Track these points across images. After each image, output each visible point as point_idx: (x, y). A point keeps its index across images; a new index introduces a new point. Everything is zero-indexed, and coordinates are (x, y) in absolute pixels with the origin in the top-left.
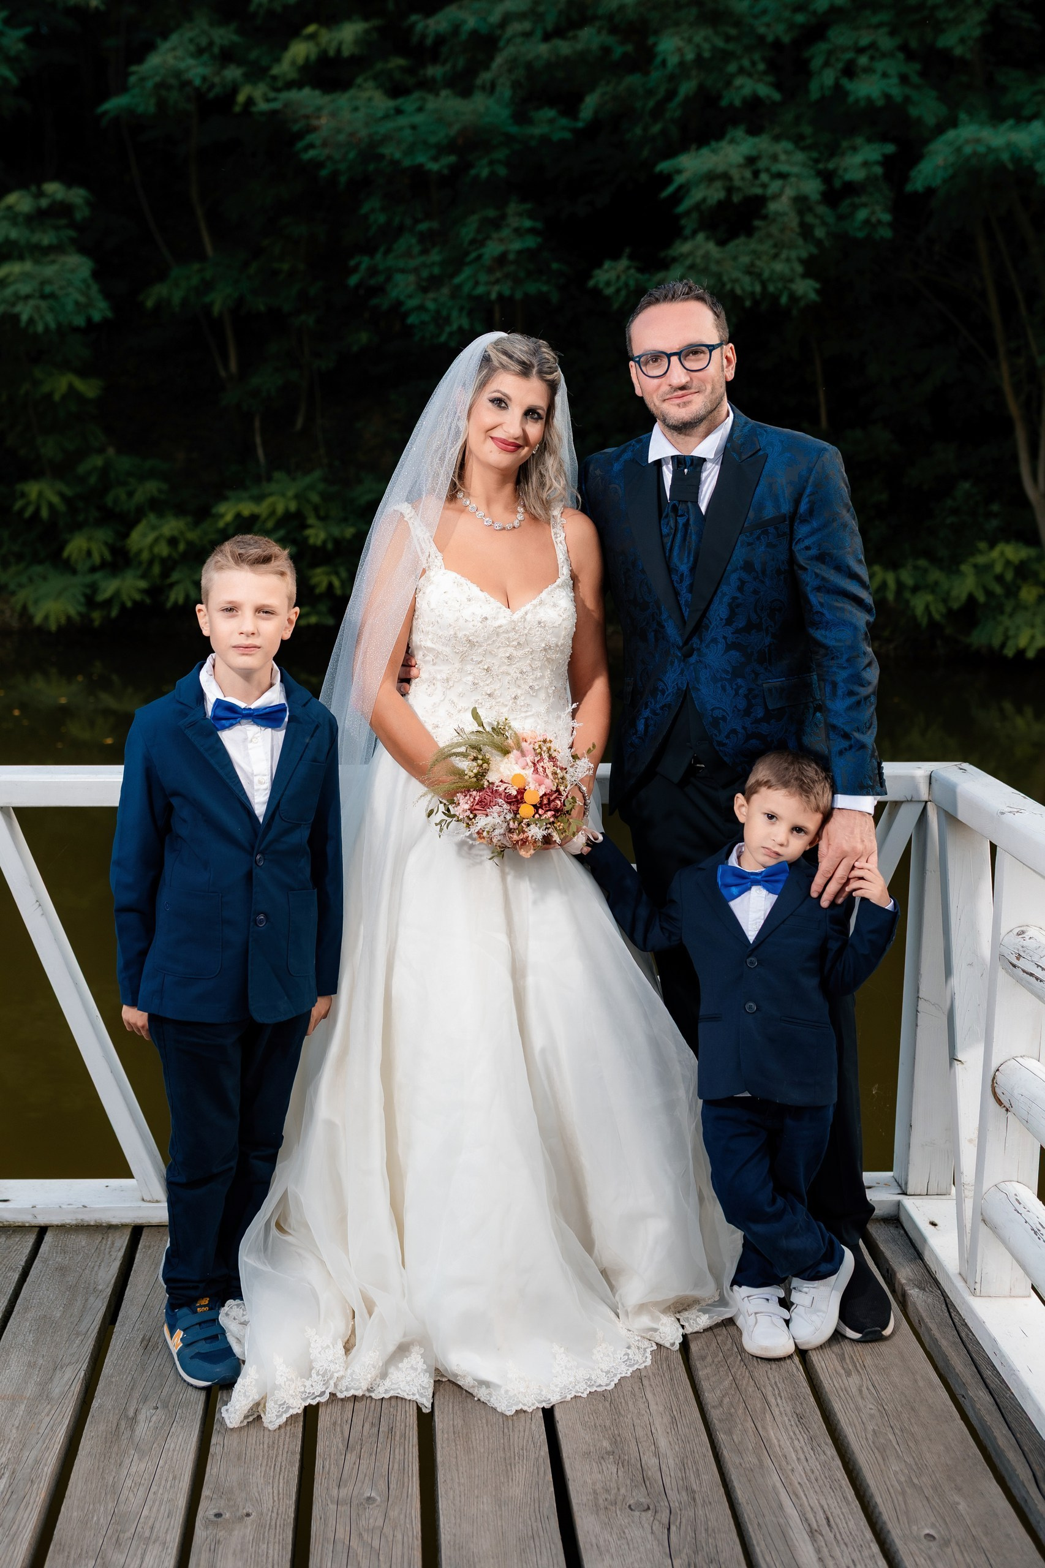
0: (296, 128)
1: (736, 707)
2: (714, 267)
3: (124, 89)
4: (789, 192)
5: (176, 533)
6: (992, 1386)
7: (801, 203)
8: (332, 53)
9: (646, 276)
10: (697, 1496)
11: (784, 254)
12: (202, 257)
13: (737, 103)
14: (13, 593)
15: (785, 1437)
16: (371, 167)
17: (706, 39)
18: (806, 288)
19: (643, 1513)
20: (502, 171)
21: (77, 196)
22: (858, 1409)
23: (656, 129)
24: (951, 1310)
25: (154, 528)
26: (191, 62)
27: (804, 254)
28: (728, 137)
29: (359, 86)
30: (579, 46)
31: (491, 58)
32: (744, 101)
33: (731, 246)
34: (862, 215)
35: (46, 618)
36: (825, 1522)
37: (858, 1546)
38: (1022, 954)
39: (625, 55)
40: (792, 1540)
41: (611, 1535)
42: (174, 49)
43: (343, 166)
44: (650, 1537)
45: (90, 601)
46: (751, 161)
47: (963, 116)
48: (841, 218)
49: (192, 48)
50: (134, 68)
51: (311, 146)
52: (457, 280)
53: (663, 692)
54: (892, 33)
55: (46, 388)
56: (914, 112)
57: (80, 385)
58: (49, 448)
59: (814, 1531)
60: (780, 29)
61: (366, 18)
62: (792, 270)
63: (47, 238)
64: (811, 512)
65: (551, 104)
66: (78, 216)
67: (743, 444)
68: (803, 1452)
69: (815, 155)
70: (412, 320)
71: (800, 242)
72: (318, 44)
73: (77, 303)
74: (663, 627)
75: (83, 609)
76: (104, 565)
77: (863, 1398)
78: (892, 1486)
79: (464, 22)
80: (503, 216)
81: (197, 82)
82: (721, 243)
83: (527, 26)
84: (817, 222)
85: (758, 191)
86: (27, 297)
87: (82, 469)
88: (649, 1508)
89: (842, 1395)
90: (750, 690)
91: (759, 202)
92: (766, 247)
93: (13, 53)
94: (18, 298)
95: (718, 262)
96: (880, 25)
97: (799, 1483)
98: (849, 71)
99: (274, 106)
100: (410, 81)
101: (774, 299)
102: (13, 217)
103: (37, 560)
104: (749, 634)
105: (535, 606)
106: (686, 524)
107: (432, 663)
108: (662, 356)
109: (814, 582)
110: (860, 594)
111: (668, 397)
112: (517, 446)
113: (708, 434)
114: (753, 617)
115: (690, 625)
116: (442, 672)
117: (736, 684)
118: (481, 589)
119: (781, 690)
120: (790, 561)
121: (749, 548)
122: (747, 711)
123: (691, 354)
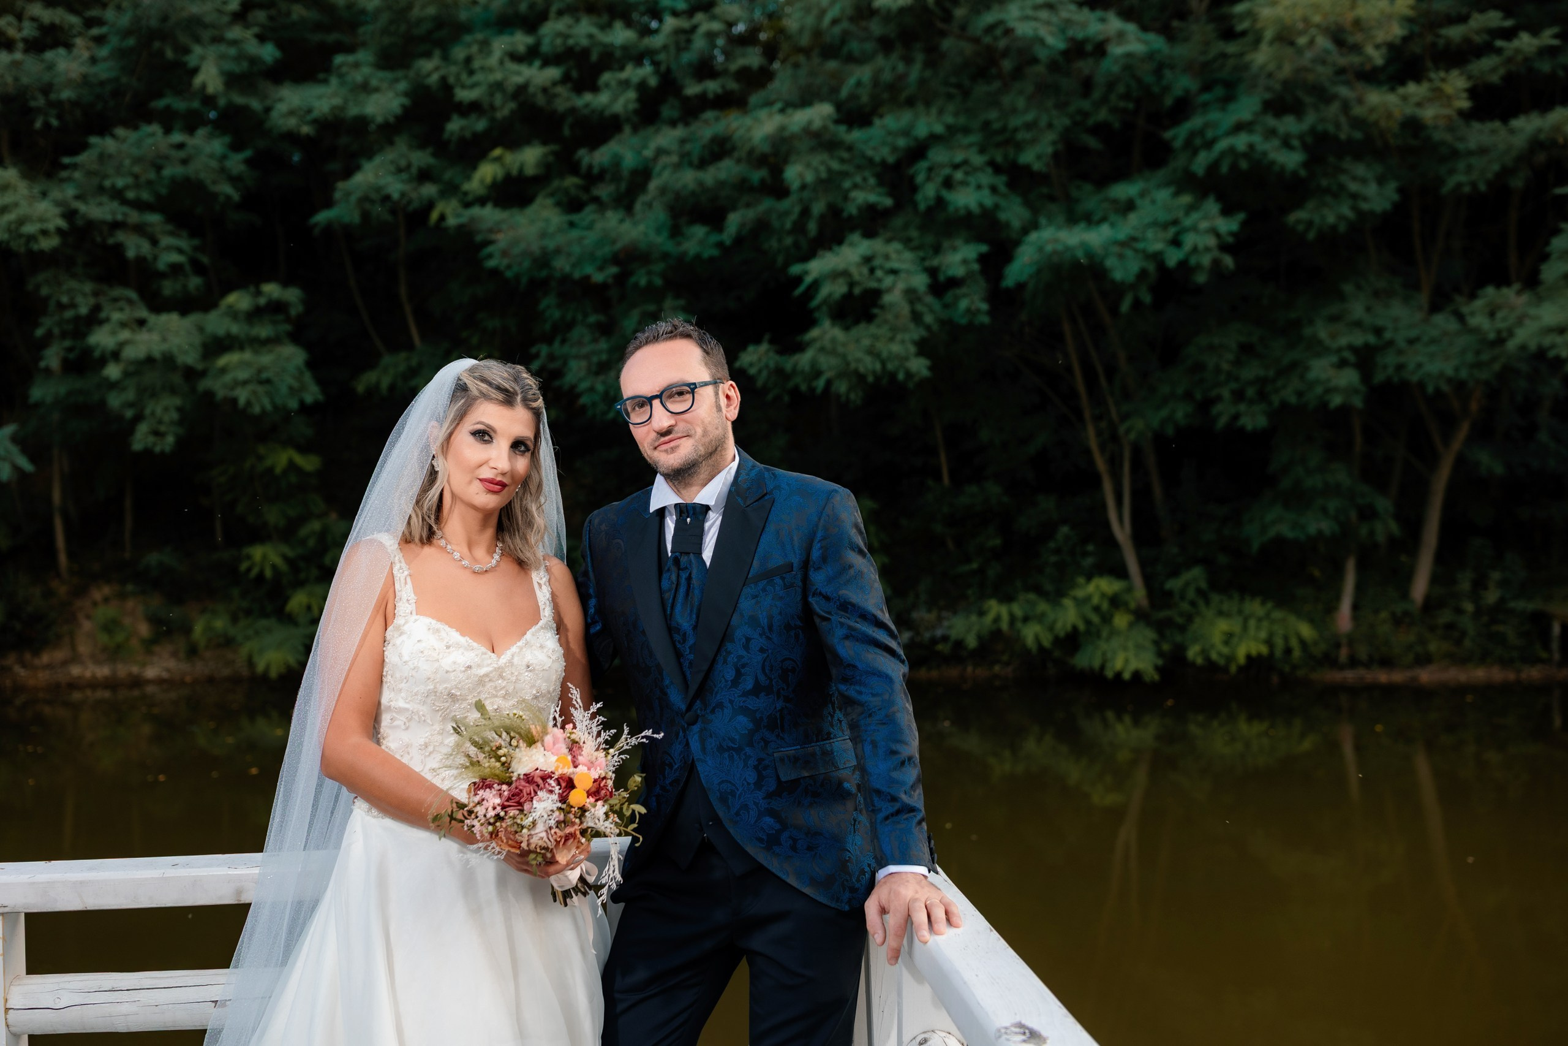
0: (478, 239)
1: (745, 779)
2: (840, 350)
3: (329, 204)
4: (901, 286)
7: (911, 295)
8: (515, 172)
9: (785, 358)
11: (899, 337)
12: (410, 347)
13: (855, 213)
14: (240, 645)
17: (822, 164)
18: (919, 366)
21: (292, 295)
26: (389, 179)
27: (916, 337)
28: (847, 242)
29: (539, 203)
30: (720, 175)
31: (647, 184)
32: (860, 209)
33: (854, 332)
34: (963, 304)
35: (268, 668)
39: (761, 182)
42: (376, 168)
46: (867, 260)
47: (1043, 221)
48: (946, 306)
49: (392, 168)
50: (340, 185)
51: (492, 256)
53: (671, 766)
54: (982, 151)
55: (268, 462)
56: (1003, 216)
57: (300, 460)
58: (273, 515)
60: (885, 151)
61: (545, 143)
62: (906, 350)
63: (264, 332)
64: (824, 559)
65: (703, 223)
66: (293, 312)
67: (749, 488)
69: (921, 254)
70: (584, 400)
71: (912, 326)
72: (503, 165)
73: (291, 388)
74: (666, 694)
75: (301, 658)
79: (623, 156)
81: (396, 196)
82: (847, 329)
84: (926, 310)
85: (873, 285)
86: (245, 383)
87: (303, 532)
90: (760, 760)
91: (876, 293)
92: (884, 331)
93: (235, 173)
94: (237, 383)
95: (844, 345)
96: (970, 145)
98: (948, 183)
99: (463, 220)
100: (584, 197)
101: (893, 376)
102: (233, 314)
103: (264, 615)
104: (758, 697)
105: (521, 648)
106: (689, 579)
107: (403, 727)
108: (645, 402)
109: (840, 632)
110: (890, 644)
111: (657, 444)
112: (503, 485)
113: (710, 480)
114: (762, 678)
115: (693, 688)
116: (419, 736)
117: (745, 754)
118: (463, 634)
119: (795, 760)
120: (807, 613)
121: (753, 601)
122: (758, 784)
123: (676, 396)
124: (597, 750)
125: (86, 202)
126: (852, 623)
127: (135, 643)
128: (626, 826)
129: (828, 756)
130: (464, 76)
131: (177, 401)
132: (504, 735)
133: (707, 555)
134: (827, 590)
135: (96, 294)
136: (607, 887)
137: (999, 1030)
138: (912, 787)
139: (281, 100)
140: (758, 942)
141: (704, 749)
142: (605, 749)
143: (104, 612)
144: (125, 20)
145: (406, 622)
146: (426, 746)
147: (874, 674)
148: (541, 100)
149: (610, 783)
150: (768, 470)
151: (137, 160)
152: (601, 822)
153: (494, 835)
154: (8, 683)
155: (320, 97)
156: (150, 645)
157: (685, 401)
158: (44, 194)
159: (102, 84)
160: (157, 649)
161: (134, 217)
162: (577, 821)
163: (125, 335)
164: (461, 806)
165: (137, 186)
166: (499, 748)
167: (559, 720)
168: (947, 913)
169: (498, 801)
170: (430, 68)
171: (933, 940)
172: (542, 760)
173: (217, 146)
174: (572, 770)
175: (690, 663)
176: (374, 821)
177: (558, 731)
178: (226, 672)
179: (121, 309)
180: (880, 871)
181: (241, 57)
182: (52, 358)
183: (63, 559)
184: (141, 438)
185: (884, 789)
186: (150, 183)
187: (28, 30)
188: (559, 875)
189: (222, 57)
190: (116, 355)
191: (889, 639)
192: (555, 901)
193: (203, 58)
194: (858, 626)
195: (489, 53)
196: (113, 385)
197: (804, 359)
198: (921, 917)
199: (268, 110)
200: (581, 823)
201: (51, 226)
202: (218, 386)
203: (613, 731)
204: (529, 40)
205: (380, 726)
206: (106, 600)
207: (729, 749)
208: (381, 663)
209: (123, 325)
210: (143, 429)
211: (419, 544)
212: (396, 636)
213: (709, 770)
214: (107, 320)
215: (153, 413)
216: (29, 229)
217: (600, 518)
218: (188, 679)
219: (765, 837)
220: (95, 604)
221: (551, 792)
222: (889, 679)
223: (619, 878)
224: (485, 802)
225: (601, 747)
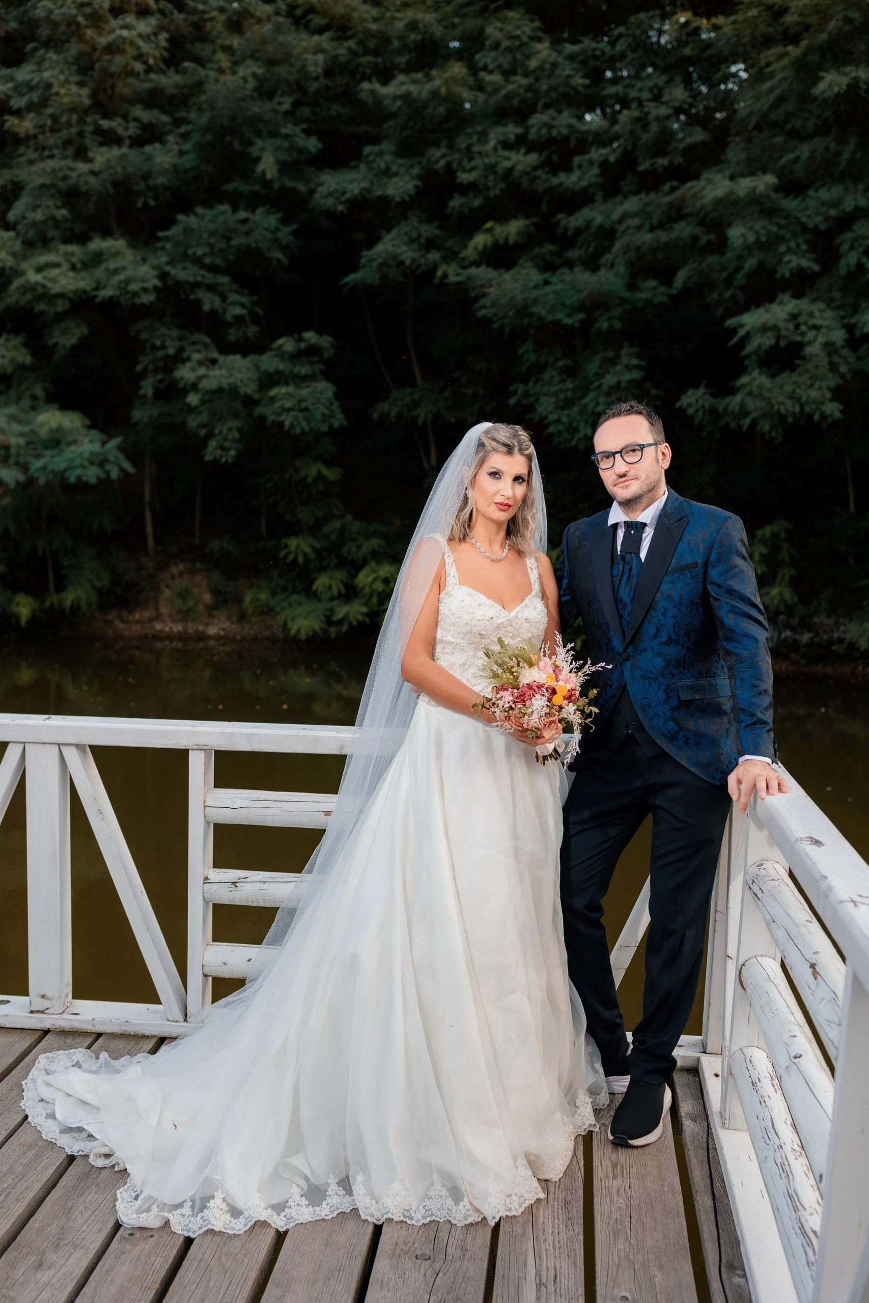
0: (473, 294)
1: (658, 697)
2: (766, 394)
3: (355, 268)
4: (821, 339)
5: (388, 575)
6: (716, 1194)
7: (829, 347)
8: (501, 242)
9: (718, 400)
10: (467, 1253)
11: (818, 384)
12: (414, 384)
13: (787, 275)
14: (278, 613)
15: (550, 1216)
16: (525, 322)
17: (763, 228)
18: (833, 409)
19: (424, 1262)
20: (617, 325)
21: (326, 341)
22: (611, 1202)
23: (728, 294)
24: (710, 1138)
25: (374, 571)
26: (404, 248)
27: (832, 385)
28: (778, 300)
29: (521, 265)
30: (674, 235)
31: (612, 245)
32: (792, 272)
33: (779, 379)
35: (299, 631)
36: (553, 1278)
37: (569, 1299)
38: (755, 880)
39: (709, 242)
40: (523, 1289)
41: (395, 1275)
42: (394, 239)
43: (506, 321)
44: (421, 1278)
45: (329, 621)
46: (793, 317)
48: (860, 358)
49: (406, 239)
50: (365, 253)
51: (484, 307)
52: (584, 401)
53: (611, 686)
55: (303, 474)
57: (326, 471)
58: (305, 515)
59: (541, 1284)
60: (818, 219)
61: (527, 217)
62: (823, 396)
63: (304, 370)
64: (719, 561)
65: (654, 277)
66: (326, 355)
67: (673, 513)
68: (559, 1227)
69: (842, 313)
71: (830, 375)
72: (493, 236)
73: (323, 415)
74: (611, 641)
75: (323, 626)
76: (340, 596)
77: (618, 1194)
78: (612, 1260)
79: (593, 219)
80: (618, 356)
81: (408, 262)
82: (773, 376)
83: (636, 222)
84: (842, 361)
85: (798, 338)
86: (290, 410)
87: (327, 529)
88: (430, 1258)
89: (604, 1191)
90: (668, 686)
91: (800, 346)
92: (804, 379)
93: (284, 243)
94: (283, 410)
95: (769, 390)
97: (546, 1250)
99: (460, 278)
100: (557, 261)
101: (810, 417)
102: (281, 355)
103: (296, 591)
104: (669, 646)
105: (523, 608)
106: (631, 569)
107: (451, 653)
108: (611, 455)
109: (725, 608)
110: (758, 618)
111: (617, 482)
112: (509, 506)
113: (648, 507)
114: (673, 635)
115: (629, 637)
116: (459, 658)
117: (659, 681)
118: (488, 598)
119: (691, 688)
120: (705, 595)
121: (670, 585)
122: (666, 701)
123: (631, 452)
124: (570, 672)
125: (174, 267)
126: (734, 603)
127: (200, 607)
128: (585, 720)
129: (713, 688)
130: (465, 162)
131: (238, 424)
132: (514, 659)
133: (643, 555)
134: (720, 581)
135: (180, 339)
136: (570, 754)
137: (797, 839)
138: (765, 709)
139: (322, 184)
140: (660, 801)
141: (633, 677)
142: (575, 672)
143: (181, 583)
144: (204, 119)
145: (453, 589)
146: (464, 665)
147: (746, 636)
148: (525, 182)
149: (577, 693)
150: (687, 501)
151: (212, 233)
152: (572, 716)
153: (508, 718)
154: (111, 632)
155: (351, 181)
156: (211, 610)
157: (636, 455)
158: (144, 260)
159: (186, 171)
160: (216, 613)
161: (209, 278)
162: (557, 713)
163: (202, 371)
164: (489, 700)
165: (212, 254)
166: (512, 667)
167: (548, 653)
168: (779, 785)
169: (511, 698)
170: (437, 155)
171: (768, 799)
172: (538, 676)
173: (272, 221)
174: (555, 683)
175: (628, 623)
176: (433, 708)
177: (547, 659)
178: (266, 634)
179: (198, 351)
180: (740, 759)
181: (293, 148)
182: (147, 388)
183: (150, 541)
184: (211, 452)
185: (746, 708)
186: (221, 250)
187: (133, 130)
188: (542, 746)
189: (277, 149)
190: (194, 387)
191: (759, 615)
192: (538, 761)
193: (263, 149)
194: (738, 605)
195: (486, 142)
196: (191, 410)
197: (734, 402)
198: (762, 785)
199: (312, 192)
200: (559, 715)
201: (149, 285)
202: (268, 412)
203: (581, 662)
204: (519, 130)
205: (435, 652)
206: (181, 574)
207: (649, 677)
208: (437, 613)
209: (200, 363)
210: (213, 444)
211: (458, 542)
212: (447, 597)
213: (635, 690)
214: (188, 359)
215: (220, 433)
216: (134, 287)
217: (575, 529)
218: (238, 637)
219: (668, 735)
220: (173, 577)
221: (543, 695)
222: (756, 640)
223: (578, 750)
224: (503, 699)
225: (573, 671)
